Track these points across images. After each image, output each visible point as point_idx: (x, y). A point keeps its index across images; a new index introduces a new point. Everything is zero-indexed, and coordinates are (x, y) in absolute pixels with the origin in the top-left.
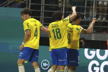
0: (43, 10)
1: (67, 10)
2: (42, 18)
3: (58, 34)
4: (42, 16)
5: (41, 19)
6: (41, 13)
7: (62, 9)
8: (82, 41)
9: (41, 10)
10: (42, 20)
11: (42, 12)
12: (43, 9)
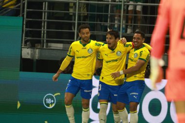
4: (44, 28)
5: (42, 32)
9: (42, 19)
11: (44, 22)
12: (46, 17)
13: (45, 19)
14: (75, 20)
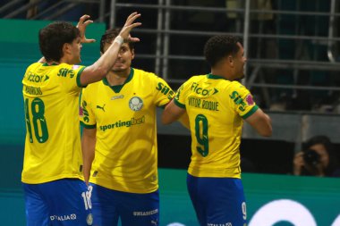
0: (167, 30)
1: (261, 26)
2: (162, 60)
3: (38, 121)
4: (162, 53)
5: (158, 62)
6: (159, 42)
7: (238, 24)
8: (318, 148)
10: (161, 66)
11: (163, 36)
12: (167, 24)
13: (163, 27)
14: (242, 31)
